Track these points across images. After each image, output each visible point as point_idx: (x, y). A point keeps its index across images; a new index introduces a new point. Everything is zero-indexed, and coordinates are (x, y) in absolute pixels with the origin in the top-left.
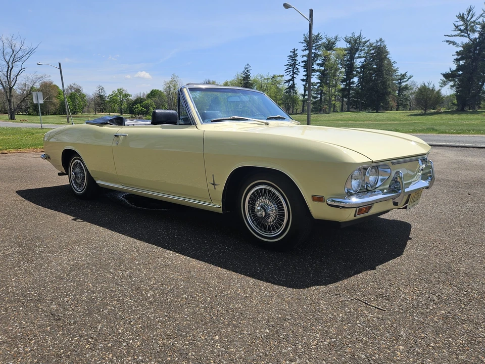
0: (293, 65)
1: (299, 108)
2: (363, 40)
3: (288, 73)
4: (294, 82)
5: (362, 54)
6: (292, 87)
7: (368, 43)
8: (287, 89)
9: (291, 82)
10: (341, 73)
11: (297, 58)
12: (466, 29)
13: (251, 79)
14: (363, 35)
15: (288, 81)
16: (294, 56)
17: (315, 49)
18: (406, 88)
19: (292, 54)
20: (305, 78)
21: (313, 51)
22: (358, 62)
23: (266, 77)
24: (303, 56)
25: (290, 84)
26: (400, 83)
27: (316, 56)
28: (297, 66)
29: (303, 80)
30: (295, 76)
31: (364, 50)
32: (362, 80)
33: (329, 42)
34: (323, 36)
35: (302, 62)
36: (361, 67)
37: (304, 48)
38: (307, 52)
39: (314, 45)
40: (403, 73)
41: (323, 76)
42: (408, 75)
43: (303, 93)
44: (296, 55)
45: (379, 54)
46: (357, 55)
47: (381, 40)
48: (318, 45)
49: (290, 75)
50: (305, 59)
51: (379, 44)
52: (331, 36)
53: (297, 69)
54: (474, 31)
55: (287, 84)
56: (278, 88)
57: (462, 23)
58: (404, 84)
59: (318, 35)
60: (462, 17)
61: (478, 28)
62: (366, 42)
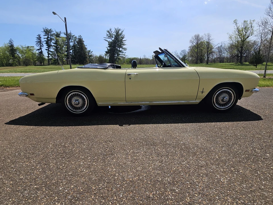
0: (40, 42)
1: (46, 62)
2: (72, 35)
3: (38, 46)
4: (41, 50)
5: (73, 41)
6: (41, 53)
7: (74, 36)
8: (39, 53)
9: (40, 50)
10: (65, 48)
11: (41, 39)
12: (110, 36)
13: (14, 47)
14: (72, 33)
15: (39, 50)
16: (39, 38)
17: (50, 36)
18: (91, 56)
19: (38, 37)
20: (47, 49)
21: (50, 37)
22: (71, 44)
23: (24, 47)
24: (44, 38)
25: (40, 51)
26: (89, 54)
27: (51, 39)
28: (42, 43)
30: (42, 47)
31: (73, 39)
32: (74, 51)
33: (57, 33)
34: (53, 30)
35: (45, 41)
36: (73, 46)
37: (44, 35)
38: (46, 37)
39: (50, 34)
40: (89, 50)
41: (57, 50)
42: (91, 51)
43: (48, 56)
44: (40, 38)
45: (80, 42)
46: (70, 41)
47: (80, 36)
48: (51, 34)
49: (39, 46)
51: (80, 37)
53: (42, 44)
54: (112, 37)
55: (38, 51)
56: (33, 53)
57: (108, 34)
58: (90, 54)
59: (51, 29)
60: (108, 32)
61: (114, 36)
62: (73, 36)
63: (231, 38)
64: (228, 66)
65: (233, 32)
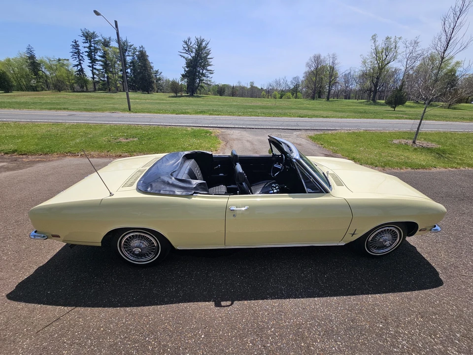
0: (77, 53)
1: (91, 87)
2: (129, 44)
3: (75, 59)
4: (82, 67)
5: (130, 54)
6: (81, 70)
7: (132, 47)
8: (77, 71)
9: (79, 67)
10: (118, 65)
11: (79, 48)
12: (188, 50)
13: (37, 59)
15: (77, 65)
16: (76, 46)
17: (94, 43)
18: (160, 79)
19: (74, 44)
20: (91, 65)
21: (93, 45)
22: (129, 59)
23: (53, 60)
24: (85, 47)
25: (79, 68)
26: (156, 76)
27: (96, 50)
28: (81, 54)
29: (89, 66)
30: (81, 62)
31: (131, 51)
32: (134, 70)
33: (105, 40)
34: (98, 34)
35: (86, 52)
36: (131, 63)
37: (84, 41)
38: (87, 45)
39: (93, 40)
40: (157, 70)
41: (106, 66)
42: (160, 71)
43: (92, 76)
44: (78, 46)
45: (143, 56)
46: (127, 54)
47: (142, 46)
48: (95, 41)
49: (77, 60)
50: (87, 50)
51: (141, 49)
52: (107, 36)
53: (82, 57)
54: (192, 52)
55: (76, 68)
56: (68, 70)
57: (186, 46)
58: (158, 76)
59: (94, 33)
60: (186, 42)
61: (194, 50)
62: (131, 46)
63: (364, 62)
64: (356, 105)
65: (369, 54)
